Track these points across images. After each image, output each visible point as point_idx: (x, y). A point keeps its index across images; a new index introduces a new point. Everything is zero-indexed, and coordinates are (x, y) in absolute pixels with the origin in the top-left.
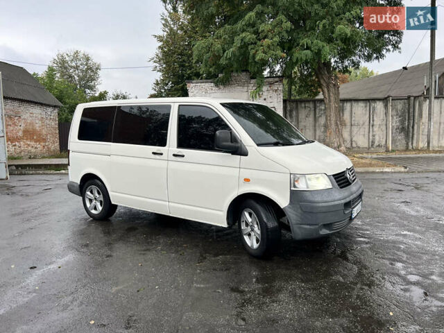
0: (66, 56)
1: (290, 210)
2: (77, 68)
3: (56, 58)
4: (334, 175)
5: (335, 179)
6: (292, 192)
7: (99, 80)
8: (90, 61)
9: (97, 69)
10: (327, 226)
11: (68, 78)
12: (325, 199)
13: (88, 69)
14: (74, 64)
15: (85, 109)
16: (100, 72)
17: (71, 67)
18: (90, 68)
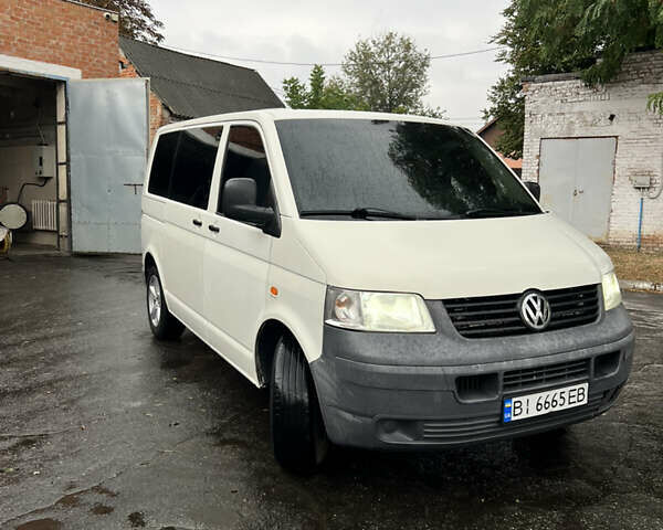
0: (372, 44)
1: (321, 371)
2: (387, 65)
3: (355, 50)
4: (446, 302)
5: (449, 311)
6: (328, 329)
7: (426, 85)
8: (411, 52)
9: (423, 65)
10: (406, 425)
11: (371, 86)
12: (393, 357)
13: (406, 66)
14: (383, 59)
15: (161, 137)
16: (428, 72)
17: (379, 64)
18: (409, 64)
